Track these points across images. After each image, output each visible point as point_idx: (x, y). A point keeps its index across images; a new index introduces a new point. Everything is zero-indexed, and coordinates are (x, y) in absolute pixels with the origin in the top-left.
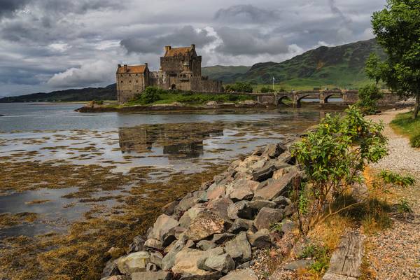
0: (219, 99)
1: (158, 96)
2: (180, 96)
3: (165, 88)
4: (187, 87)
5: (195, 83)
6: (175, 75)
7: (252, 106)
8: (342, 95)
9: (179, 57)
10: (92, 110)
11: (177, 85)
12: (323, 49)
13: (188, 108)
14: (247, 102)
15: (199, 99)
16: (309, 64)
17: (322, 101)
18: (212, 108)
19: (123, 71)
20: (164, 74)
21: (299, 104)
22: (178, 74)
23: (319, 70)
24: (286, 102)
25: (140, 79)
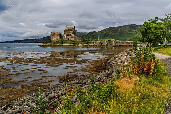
0: (83, 43)
1: (64, 42)
2: (71, 42)
3: (66, 39)
4: (73, 39)
5: (75, 38)
6: (69, 36)
7: (93, 45)
8: (120, 42)
9: (70, 30)
10: (44, 46)
11: (70, 39)
12: (111, 28)
13: (74, 46)
14: (91, 44)
15: (77, 43)
16: (107, 32)
17: (114, 44)
18: (81, 46)
19: (53, 34)
20: (65, 35)
21: (107, 45)
22: (70, 35)
23: (110, 34)
24: (103, 44)
25: (58, 36)
